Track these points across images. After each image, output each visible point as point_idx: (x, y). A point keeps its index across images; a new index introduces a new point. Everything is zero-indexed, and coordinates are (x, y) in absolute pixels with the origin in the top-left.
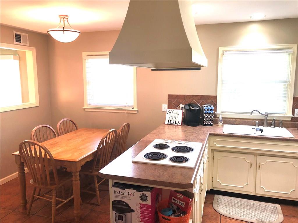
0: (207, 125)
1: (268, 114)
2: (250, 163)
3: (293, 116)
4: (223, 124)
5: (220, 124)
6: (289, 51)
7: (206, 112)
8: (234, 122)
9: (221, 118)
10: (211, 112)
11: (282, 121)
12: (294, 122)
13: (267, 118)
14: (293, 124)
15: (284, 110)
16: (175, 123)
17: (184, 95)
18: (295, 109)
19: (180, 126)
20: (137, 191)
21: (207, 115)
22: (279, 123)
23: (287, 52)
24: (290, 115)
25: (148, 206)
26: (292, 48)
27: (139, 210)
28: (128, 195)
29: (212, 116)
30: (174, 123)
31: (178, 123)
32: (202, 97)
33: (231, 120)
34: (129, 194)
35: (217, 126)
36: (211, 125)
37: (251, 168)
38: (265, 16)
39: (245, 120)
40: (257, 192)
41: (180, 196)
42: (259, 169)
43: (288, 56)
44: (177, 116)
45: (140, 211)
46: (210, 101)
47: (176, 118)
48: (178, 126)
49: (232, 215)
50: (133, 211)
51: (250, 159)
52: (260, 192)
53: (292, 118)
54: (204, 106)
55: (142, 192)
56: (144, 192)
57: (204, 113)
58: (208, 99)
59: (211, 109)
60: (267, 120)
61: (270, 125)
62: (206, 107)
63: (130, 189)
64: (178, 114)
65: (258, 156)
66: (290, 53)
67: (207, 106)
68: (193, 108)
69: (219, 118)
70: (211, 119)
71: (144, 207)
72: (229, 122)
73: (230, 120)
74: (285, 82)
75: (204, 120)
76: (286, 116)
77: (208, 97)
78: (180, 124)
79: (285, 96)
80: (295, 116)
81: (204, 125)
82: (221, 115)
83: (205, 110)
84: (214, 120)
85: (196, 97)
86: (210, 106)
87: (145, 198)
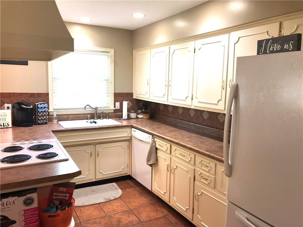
0: (42, 124)
1: (97, 108)
2: (90, 153)
3: (115, 109)
4: (57, 121)
5: (55, 121)
6: (109, 54)
7: (40, 110)
8: (68, 118)
9: (55, 115)
10: (45, 110)
11: (108, 113)
12: (115, 114)
13: (97, 111)
14: (115, 115)
15: (108, 104)
16: (4, 126)
17: (9, 93)
18: (116, 103)
19: (11, 129)
20: (18, 197)
21: (42, 114)
22: (105, 115)
23: (107, 55)
24: (113, 108)
25: (34, 209)
26: (110, 52)
27: (22, 218)
28: (7, 205)
29: (47, 114)
30: (1, 126)
31: (7, 125)
32: (32, 95)
33: (65, 116)
34: (8, 203)
35: (52, 124)
36: (46, 123)
37: (91, 157)
38: (91, 21)
39: (78, 115)
40: (97, 178)
41: (63, 189)
42: (98, 157)
43: (107, 59)
44: (4, 117)
45: (24, 218)
46: (42, 99)
47: (4, 120)
48: (8, 129)
49: (83, 203)
50: (14, 222)
51: (90, 149)
52: (100, 177)
53: (114, 110)
54: (37, 104)
55: (26, 196)
56: (28, 196)
57: (38, 112)
58: (40, 97)
59: (45, 107)
60: (97, 113)
61: (99, 118)
62: (39, 105)
63: (8, 198)
64: (6, 115)
65: (96, 145)
66: (109, 56)
67: (41, 104)
68: (25, 107)
69: (53, 115)
70: (45, 117)
71: (29, 212)
72: (62, 119)
73: (63, 117)
74: (107, 80)
75: (38, 119)
76: (110, 109)
77: (39, 95)
78: (10, 126)
79: (107, 92)
80: (116, 108)
81: (39, 124)
82: (55, 112)
83: (38, 108)
84: (49, 119)
85: (26, 95)
86: (44, 104)
87: (30, 201)
